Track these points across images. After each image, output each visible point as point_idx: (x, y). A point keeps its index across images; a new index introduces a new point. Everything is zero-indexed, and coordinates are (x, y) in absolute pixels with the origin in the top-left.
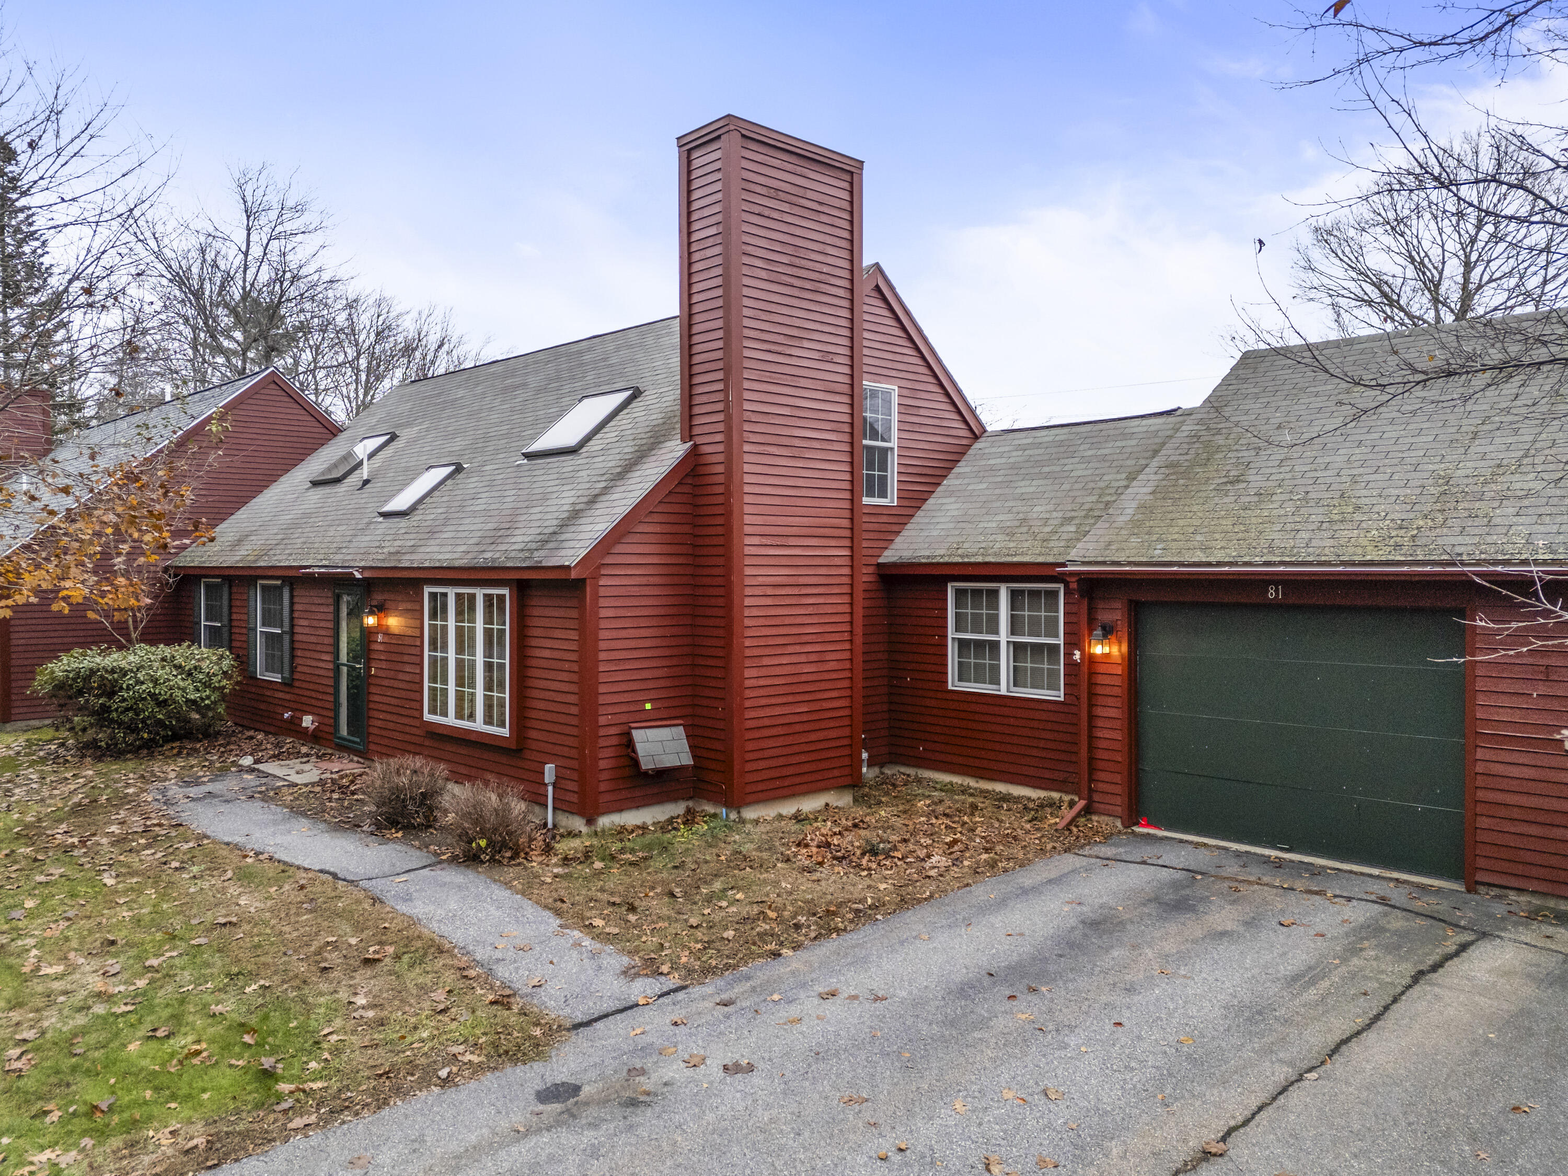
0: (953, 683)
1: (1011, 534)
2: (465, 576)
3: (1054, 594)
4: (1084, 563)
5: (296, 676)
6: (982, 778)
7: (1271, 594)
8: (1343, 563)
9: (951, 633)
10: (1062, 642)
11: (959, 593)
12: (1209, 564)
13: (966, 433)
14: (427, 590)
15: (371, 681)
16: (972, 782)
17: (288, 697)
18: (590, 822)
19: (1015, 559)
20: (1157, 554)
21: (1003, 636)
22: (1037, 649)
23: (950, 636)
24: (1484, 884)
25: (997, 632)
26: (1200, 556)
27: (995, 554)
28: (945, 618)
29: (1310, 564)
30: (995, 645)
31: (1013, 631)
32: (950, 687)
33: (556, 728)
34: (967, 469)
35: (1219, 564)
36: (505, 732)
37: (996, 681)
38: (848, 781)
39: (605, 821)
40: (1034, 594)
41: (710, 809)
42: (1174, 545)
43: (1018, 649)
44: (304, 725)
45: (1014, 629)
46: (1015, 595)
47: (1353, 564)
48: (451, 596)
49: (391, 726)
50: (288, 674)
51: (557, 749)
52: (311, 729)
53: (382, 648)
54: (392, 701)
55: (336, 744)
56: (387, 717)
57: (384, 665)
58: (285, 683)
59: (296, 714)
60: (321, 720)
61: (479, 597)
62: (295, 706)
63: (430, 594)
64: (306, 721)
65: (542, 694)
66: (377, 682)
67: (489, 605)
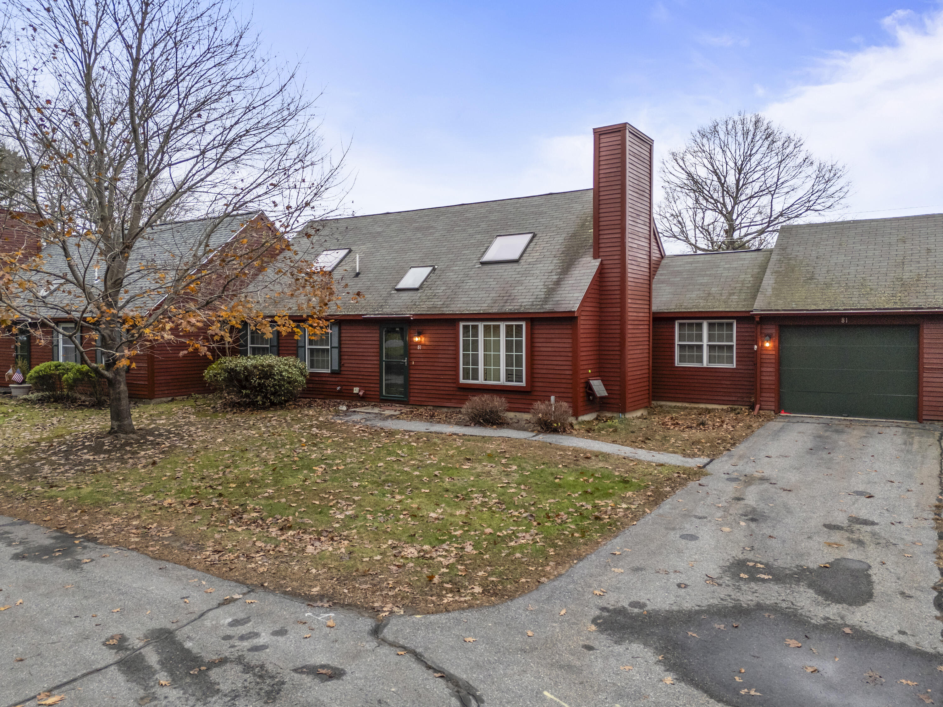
0: (677, 363)
1: (706, 299)
2: (498, 317)
3: (731, 324)
4: (762, 310)
5: (343, 369)
6: (693, 402)
7: (843, 321)
8: (877, 309)
9: (677, 342)
10: (735, 344)
11: (680, 325)
12: (820, 310)
13: (659, 256)
14: (461, 324)
15: (411, 367)
16: (687, 405)
17: (337, 379)
18: (577, 419)
19: (715, 310)
20: (794, 306)
21: (705, 342)
22: (721, 347)
23: (676, 343)
24: (926, 420)
25: (701, 340)
26: (814, 307)
27: (703, 308)
28: (674, 336)
29: (863, 309)
30: (700, 347)
31: (709, 340)
32: (676, 365)
33: (555, 380)
34: (665, 272)
35: (824, 310)
36: (524, 384)
37: (701, 361)
38: (647, 404)
39: (581, 418)
40: (721, 325)
41: (609, 415)
42: (800, 303)
43: (711, 347)
44: (355, 392)
45: (710, 338)
46: (711, 325)
47: (881, 309)
48: (481, 326)
49: (428, 387)
50: (337, 368)
51: (556, 390)
52: (361, 393)
53: (421, 352)
54: (429, 376)
55: (382, 399)
56: (425, 384)
57: (422, 360)
58: (333, 373)
59: (344, 387)
60: (367, 389)
61: (503, 326)
62: (342, 384)
63: (464, 326)
64: (356, 390)
65: (545, 367)
66: (416, 368)
67: (509, 329)
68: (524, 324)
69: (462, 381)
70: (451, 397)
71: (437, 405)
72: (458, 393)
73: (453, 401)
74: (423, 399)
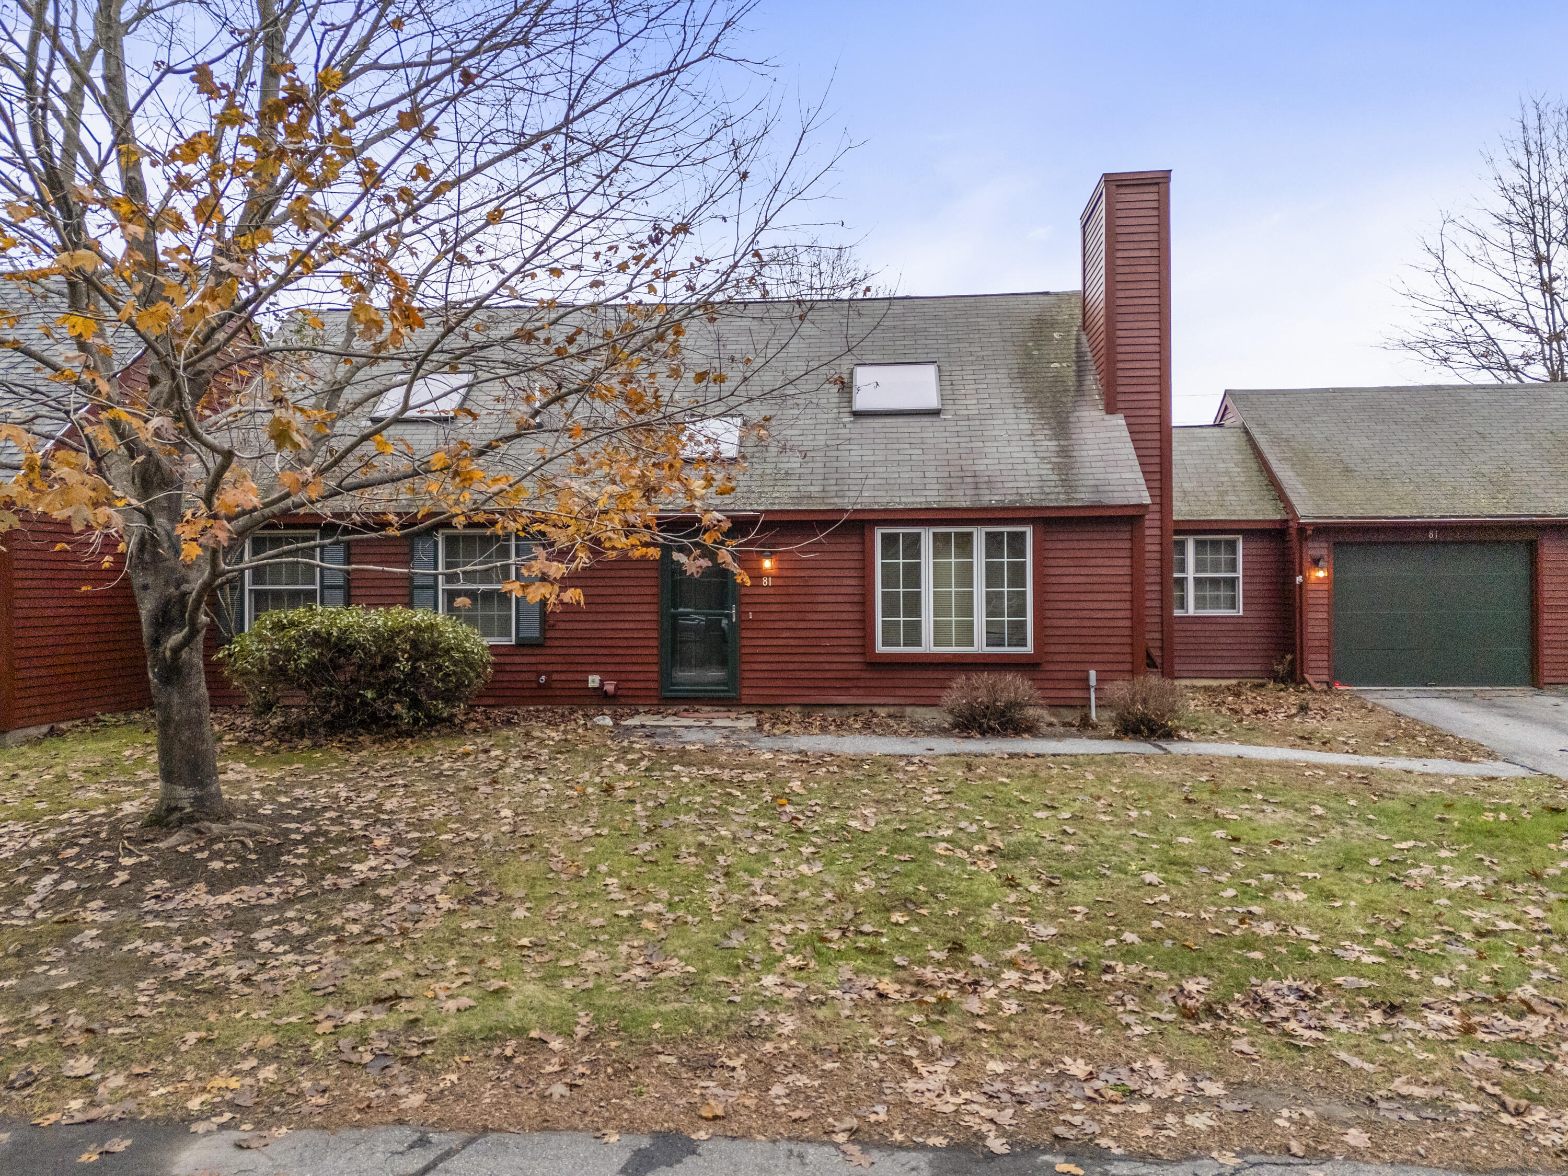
5: (552, 634)
10: (1241, 576)
14: (879, 532)
15: (746, 625)
17: (540, 659)
21: (1191, 573)
25: (1185, 570)
27: (1189, 515)
30: (1183, 582)
36: (1029, 649)
37: (1185, 606)
40: (1216, 543)
44: (591, 685)
45: (1199, 566)
46: (1199, 544)
48: (927, 536)
49: (791, 666)
50: (536, 634)
51: (1096, 658)
52: (610, 687)
53: (772, 591)
54: (792, 642)
55: (665, 698)
56: (787, 658)
57: (774, 608)
58: (522, 644)
59: (555, 677)
60: (623, 676)
61: (979, 535)
62: (550, 668)
63: (884, 536)
64: (594, 681)
65: (1074, 614)
66: (755, 625)
67: (993, 541)
68: (1029, 531)
69: (880, 648)
70: (847, 684)
71: (812, 701)
72: (864, 675)
73: (854, 691)
74: (777, 692)
